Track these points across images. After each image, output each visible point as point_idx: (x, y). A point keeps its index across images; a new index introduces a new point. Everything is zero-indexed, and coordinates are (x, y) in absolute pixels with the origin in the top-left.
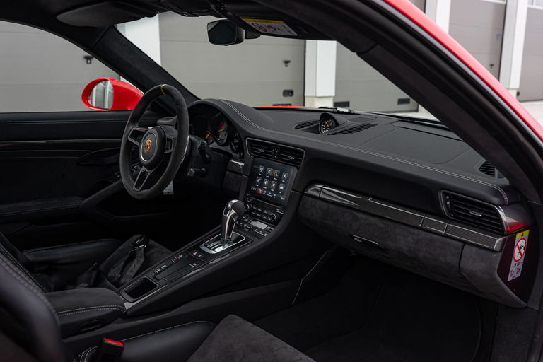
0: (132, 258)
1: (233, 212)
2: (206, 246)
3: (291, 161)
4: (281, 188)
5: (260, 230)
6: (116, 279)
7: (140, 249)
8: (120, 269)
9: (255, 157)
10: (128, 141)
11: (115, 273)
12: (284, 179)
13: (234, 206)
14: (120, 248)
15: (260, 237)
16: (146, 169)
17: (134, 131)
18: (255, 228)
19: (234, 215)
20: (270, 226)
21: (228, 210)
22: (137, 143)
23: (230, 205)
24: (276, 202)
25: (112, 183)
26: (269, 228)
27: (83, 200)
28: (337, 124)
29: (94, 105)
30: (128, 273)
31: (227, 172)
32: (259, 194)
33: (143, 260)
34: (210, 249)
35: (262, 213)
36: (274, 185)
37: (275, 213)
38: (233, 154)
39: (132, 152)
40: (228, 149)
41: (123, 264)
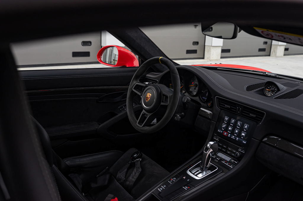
0: (132, 166)
1: (211, 150)
2: (190, 171)
3: (252, 117)
4: (243, 134)
5: (226, 162)
6: (122, 181)
7: (137, 161)
8: (125, 173)
9: (221, 109)
10: (132, 91)
11: (121, 175)
12: (245, 129)
13: (211, 146)
14: (122, 157)
15: (228, 169)
16: (145, 112)
17: (137, 85)
18: (222, 159)
19: (211, 153)
20: (233, 159)
21: (207, 149)
22: (139, 94)
23: (208, 145)
24: (239, 143)
25: (117, 114)
26: (233, 161)
27: (100, 125)
28: (279, 90)
30: (131, 178)
31: (198, 116)
32: (225, 135)
33: (140, 170)
34: (194, 174)
35: (227, 149)
36: (237, 131)
37: (238, 151)
38: (202, 103)
39: (136, 99)
40: (197, 99)
41: (126, 170)
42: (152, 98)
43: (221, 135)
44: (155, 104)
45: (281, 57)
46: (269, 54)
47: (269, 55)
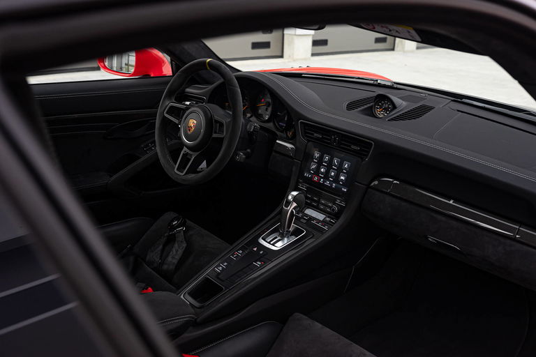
0: (171, 240)
1: (295, 205)
2: (264, 239)
3: (355, 151)
4: (342, 178)
5: (319, 221)
6: (155, 265)
7: (180, 231)
8: (159, 252)
9: (309, 141)
10: (164, 117)
11: (154, 256)
12: (345, 169)
13: (295, 198)
14: (153, 227)
15: (321, 231)
16: (188, 151)
17: (172, 107)
18: (312, 218)
19: (294, 208)
20: (328, 217)
21: (288, 203)
22: (177, 122)
23: (290, 197)
24: (337, 192)
25: (139, 158)
26: (328, 219)
27: (111, 176)
29: (115, 70)
30: (170, 259)
31: (274, 153)
32: (315, 181)
33: (185, 245)
34: (269, 243)
35: (318, 202)
36: (333, 174)
37: (334, 204)
38: (278, 133)
39: (171, 130)
40: (270, 125)
41: (161, 247)
42: (198, 127)
43: (309, 181)
44: (204, 136)
45: (412, 52)
46: (392, 47)
47: (393, 49)
